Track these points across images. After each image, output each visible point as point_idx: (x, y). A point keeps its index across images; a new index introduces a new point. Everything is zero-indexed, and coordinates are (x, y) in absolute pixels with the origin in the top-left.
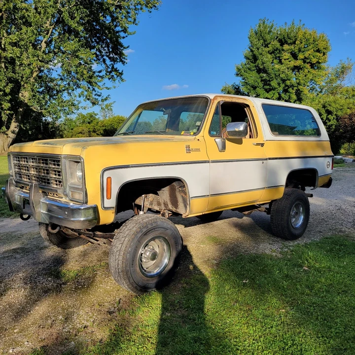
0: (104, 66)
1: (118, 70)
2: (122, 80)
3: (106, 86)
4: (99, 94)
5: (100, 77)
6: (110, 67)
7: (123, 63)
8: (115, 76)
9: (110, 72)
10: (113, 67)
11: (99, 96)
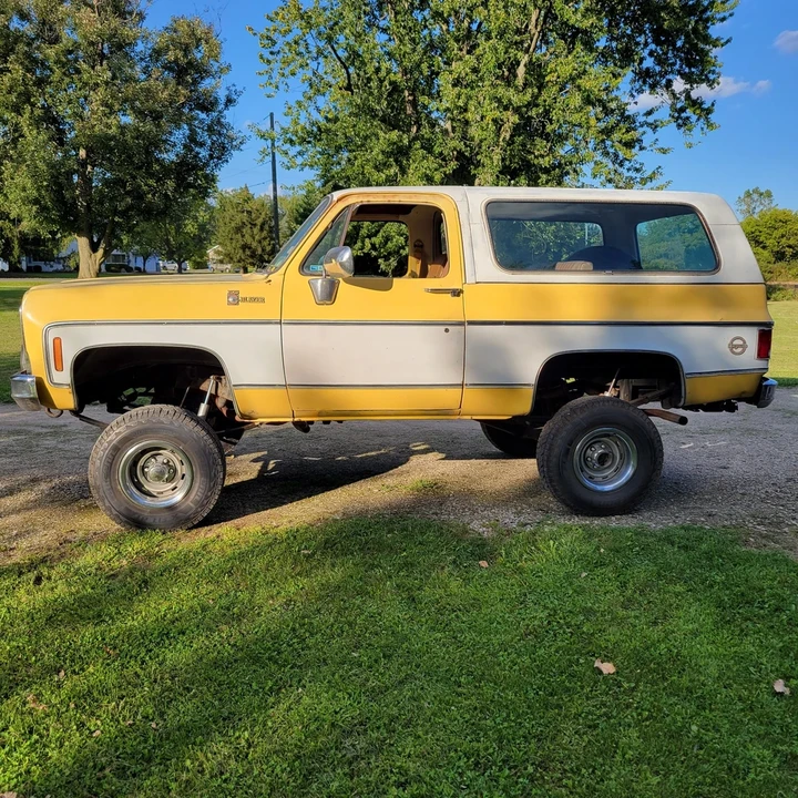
0: (666, 96)
1: (702, 103)
2: (710, 125)
3: (660, 145)
4: (638, 166)
5: (649, 125)
6: (683, 98)
7: (711, 83)
8: (694, 118)
9: (683, 110)
10: (688, 97)
11: (637, 170)
